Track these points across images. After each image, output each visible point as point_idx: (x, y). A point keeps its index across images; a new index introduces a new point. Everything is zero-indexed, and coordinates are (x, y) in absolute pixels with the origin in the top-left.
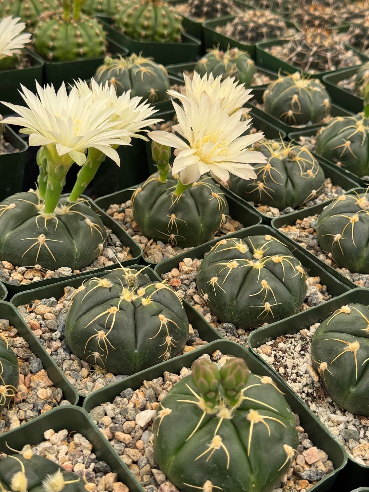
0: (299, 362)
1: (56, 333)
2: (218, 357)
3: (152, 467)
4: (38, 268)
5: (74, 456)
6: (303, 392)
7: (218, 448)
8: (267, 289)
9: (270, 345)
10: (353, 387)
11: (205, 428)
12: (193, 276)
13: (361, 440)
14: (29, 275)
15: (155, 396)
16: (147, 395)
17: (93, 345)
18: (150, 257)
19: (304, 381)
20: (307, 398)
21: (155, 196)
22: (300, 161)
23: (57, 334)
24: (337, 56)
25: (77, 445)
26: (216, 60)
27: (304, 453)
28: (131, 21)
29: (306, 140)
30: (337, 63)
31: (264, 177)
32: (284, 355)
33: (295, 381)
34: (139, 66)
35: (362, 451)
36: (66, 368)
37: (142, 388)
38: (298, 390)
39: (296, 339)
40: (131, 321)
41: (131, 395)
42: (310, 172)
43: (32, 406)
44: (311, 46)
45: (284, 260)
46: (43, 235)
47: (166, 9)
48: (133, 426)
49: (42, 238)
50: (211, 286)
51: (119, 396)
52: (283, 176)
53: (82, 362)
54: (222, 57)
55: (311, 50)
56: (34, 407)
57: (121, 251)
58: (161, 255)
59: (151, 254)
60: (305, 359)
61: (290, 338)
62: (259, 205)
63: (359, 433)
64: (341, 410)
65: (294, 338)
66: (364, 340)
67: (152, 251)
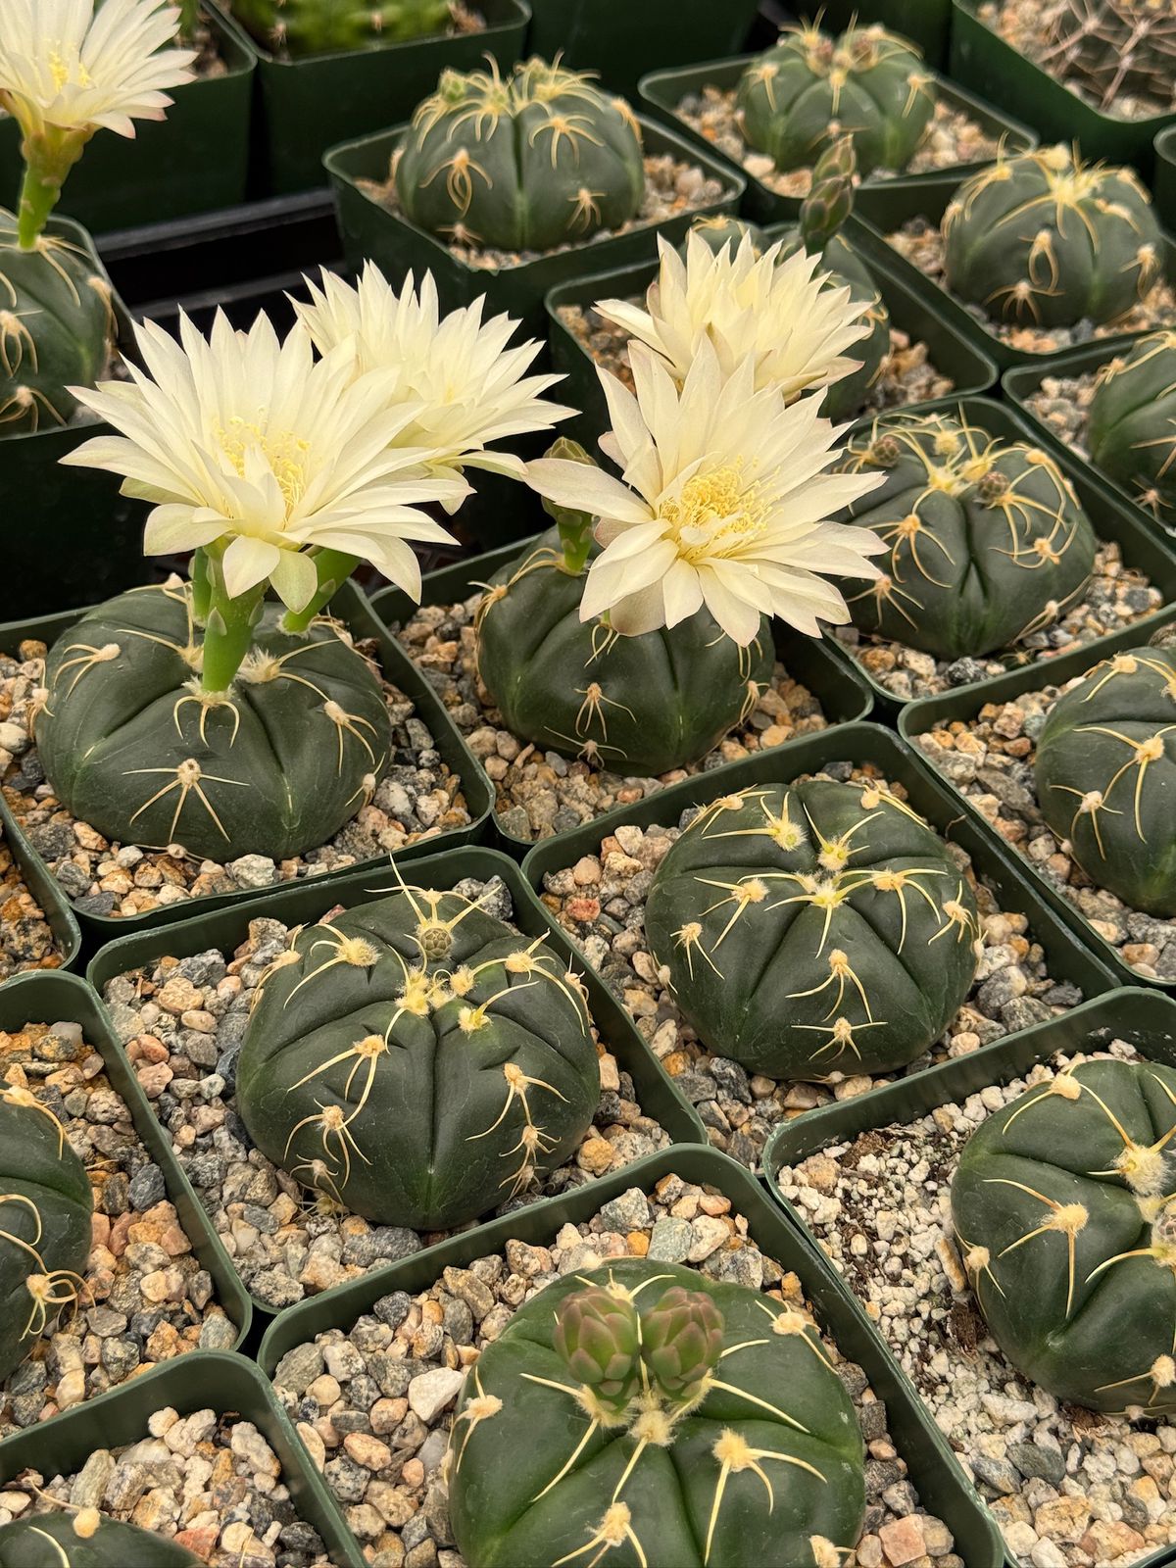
0: (914, 1222)
1: (212, 1078)
2: (673, 1198)
3: (439, 1548)
4: (177, 853)
5: (225, 1497)
6: (918, 1314)
7: (617, 1544)
8: (846, 978)
9: (836, 1159)
10: (1055, 1335)
11: (590, 1473)
12: (637, 893)
13: (1068, 1481)
14: (150, 875)
15: (471, 1322)
16: (448, 1320)
17: (309, 1142)
18: (519, 807)
19: (922, 1284)
20: (925, 1335)
21: (544, 619)
22: (1012, 507)
23: (214, 1083)
25: (237, 1460)
26: (808, 69)
27: (882, 1531)
29: (1062, 394)
31: (896, 557)
32: (873, 1192)
33: (895, 1280)
34: (548, 108)
35: (1061, 1519)
36: (232, 1194)
37: (436, 1290)
38: (902, 1312)
39: (916, 1142)
40: (422, 1080)
41: (404, 1314)
42: (1044, 545)
43: (123, 1322)
44: (1131, 17)
45: (906, 884)
46: (192, 761)
48: (399, 1417)
49: (188, 773)
50: (681, 950)
51: (370, 1312)
52: (953, 556)
53: (280, 1175)
54: (827, 60)
55: (1130, 33)
56: (128, 1329)
57: (433, 785)
58: (551, 803)
59: (522, 795)
60: (935, 1209)
61: (899, 1138)
62: (875, 638)
63: (1066, 1459)
64: (1020, 1380)
65: (914, 1137)
66: (1106, 1195)
67: (527, 787)
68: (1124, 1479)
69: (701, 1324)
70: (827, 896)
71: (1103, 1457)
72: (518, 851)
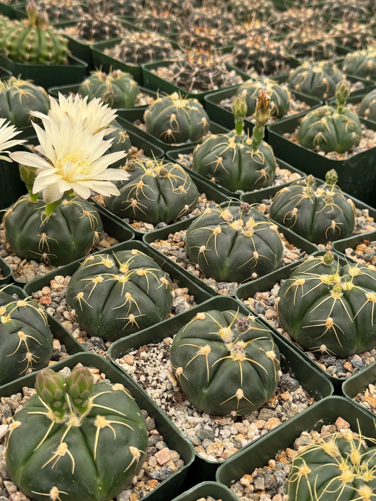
0: (159, 369)
3: (4, 480)
6: (163, 397)
7: (63, 455)
8: (131, 301)
9: (133, 355)
10: (205, 388)
11: (53, 438)
12: (63, 294)
13: (215, 439)
15: (11, 411)
16: (3, 411)
18: (22, 276)
19: (164, 387)
20: (166, 403)
21: (25, 217)
22: (171, 178)
24: (218, 76)
26: (99, 82)
27: (156, 455)
28: (15, 44)
29: (184, 158)
30: (219, 83)
31: (137, 194)
32: (146, 363)
33: (155, 387)
34: (18, 89)
35: (215, 449)
38: (158, 396)
39: (158, 348)
42: (182, 188)
44: (194, 67)
45: (148, 273)
47: (50, 32)
50: (78, 301)
52: (156, 193)
54: (104, 79)
55: (194, 71)
58: (33, 274)
59: (23, 273)
60: (166, 366)
61: (153, 347)
62: (134, 221)
63: (215, 433)
64: (198, 412)
65: (157, 346)
66: (216, 344)
67: (24, 271)
68: (233, 436)
69: (85, 374)
70: (123, 279)
71: (226, 430)
72: (22, 285)
